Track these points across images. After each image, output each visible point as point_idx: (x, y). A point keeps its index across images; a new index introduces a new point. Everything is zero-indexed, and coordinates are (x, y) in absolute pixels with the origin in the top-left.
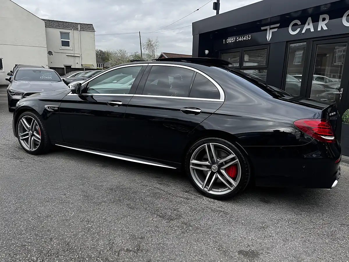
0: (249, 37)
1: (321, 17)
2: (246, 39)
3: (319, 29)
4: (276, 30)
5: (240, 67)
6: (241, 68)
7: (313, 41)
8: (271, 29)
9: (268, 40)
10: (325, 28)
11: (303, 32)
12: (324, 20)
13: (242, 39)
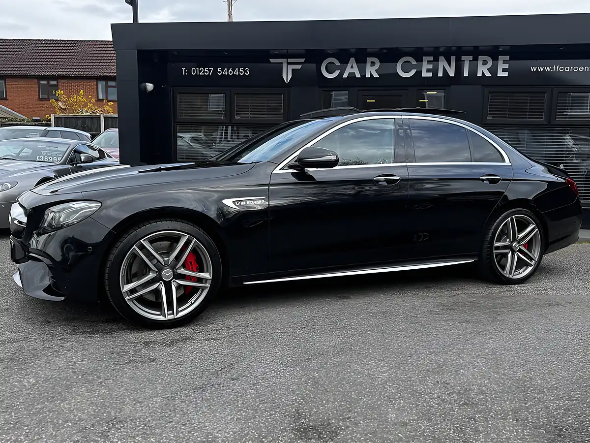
0: (245, 71)
1: (369, 60)
2: (239, 74)
3: (368, 76)
4: (299, 67)
5: (231, 120)
6: (232, 122)
7: (358, 90)
8: (288, 63)
9: (286, 81)
10: (376, 76)
11: (345, 76)
12: (373, 64)
13: (231, 72)
